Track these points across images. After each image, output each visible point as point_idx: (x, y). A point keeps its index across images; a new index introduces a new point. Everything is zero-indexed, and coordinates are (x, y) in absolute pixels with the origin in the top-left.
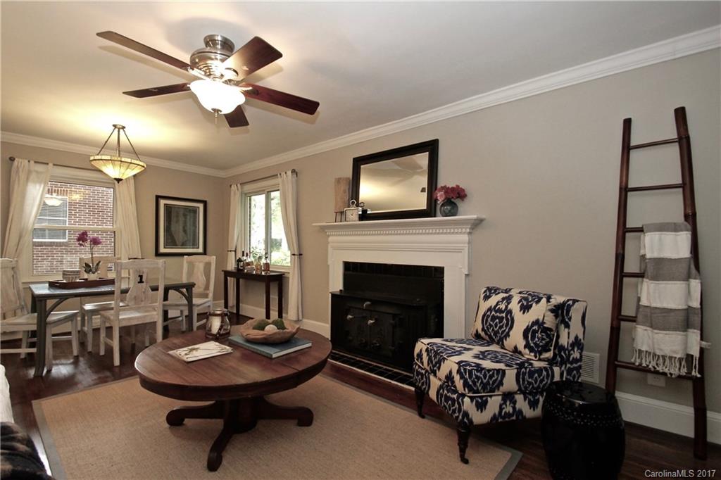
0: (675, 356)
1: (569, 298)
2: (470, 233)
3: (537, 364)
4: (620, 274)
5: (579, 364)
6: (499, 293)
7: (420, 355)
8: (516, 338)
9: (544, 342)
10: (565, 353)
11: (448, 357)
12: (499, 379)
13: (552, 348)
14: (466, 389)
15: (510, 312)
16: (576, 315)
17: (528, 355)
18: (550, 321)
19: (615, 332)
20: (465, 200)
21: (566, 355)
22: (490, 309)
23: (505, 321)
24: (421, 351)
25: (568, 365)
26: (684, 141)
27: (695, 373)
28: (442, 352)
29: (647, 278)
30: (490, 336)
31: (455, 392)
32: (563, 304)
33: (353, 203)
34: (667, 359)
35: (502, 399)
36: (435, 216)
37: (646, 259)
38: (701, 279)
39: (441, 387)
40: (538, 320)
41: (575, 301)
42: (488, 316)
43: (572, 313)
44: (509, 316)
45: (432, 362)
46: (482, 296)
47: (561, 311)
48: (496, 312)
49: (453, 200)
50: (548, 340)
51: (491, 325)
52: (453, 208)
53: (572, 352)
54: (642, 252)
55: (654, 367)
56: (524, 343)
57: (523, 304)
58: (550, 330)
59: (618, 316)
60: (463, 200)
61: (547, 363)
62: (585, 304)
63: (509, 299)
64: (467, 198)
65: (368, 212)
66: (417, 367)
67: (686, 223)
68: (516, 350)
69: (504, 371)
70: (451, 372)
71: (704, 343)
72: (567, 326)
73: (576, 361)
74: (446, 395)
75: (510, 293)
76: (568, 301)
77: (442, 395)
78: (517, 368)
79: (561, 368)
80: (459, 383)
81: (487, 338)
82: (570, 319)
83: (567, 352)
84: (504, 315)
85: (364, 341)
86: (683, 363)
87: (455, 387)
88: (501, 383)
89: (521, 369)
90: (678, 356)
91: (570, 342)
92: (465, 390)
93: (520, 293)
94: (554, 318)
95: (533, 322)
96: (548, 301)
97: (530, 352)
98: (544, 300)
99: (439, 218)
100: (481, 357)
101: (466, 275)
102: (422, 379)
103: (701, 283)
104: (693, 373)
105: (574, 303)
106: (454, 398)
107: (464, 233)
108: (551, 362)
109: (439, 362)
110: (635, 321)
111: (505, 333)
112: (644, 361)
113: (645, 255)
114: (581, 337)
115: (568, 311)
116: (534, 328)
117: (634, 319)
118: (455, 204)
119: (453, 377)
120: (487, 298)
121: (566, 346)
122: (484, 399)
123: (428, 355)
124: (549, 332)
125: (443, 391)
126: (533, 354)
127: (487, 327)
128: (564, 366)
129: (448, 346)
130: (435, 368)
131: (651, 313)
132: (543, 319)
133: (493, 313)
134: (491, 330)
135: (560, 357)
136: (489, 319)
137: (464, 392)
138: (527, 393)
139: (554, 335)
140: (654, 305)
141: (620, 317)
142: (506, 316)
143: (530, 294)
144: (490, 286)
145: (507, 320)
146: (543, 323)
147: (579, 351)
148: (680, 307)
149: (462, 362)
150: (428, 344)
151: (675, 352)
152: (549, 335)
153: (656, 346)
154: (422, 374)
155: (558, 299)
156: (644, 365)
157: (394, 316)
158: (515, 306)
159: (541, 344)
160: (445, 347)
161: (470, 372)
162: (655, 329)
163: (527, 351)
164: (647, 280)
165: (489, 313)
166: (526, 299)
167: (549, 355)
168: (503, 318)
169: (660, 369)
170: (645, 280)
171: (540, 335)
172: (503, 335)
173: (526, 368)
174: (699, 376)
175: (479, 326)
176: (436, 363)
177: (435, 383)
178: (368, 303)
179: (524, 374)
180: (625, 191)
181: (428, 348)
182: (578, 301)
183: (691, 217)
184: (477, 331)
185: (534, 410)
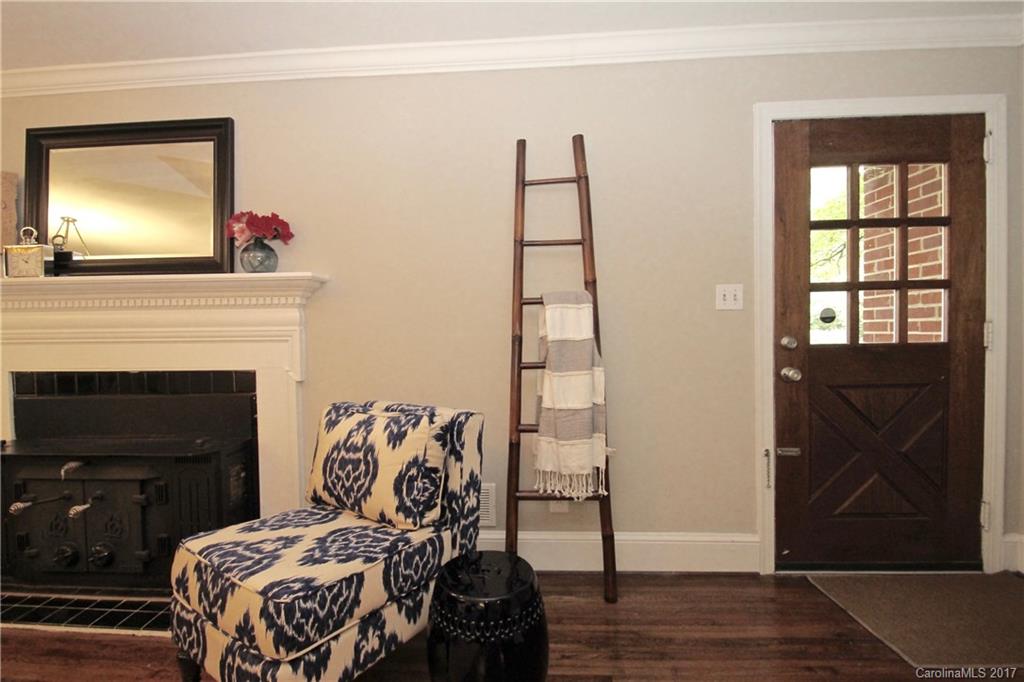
0: (581, 473)
1: (460, 411)
2: (302, 306)
3: (418, 537)
4: (519, 366)
5: (476, 515)
6: (353, 413)
7: (182, 583)
8: (383, 497)
9: (427, 494)
10: (457, 504)
11: (241, 580)
12: (352, 594)
13: (439, 501)
14: (281, 649)
15: (371, 449)
16: (469, 437)
17: (402, 522)
18: (436, 456)
19: (515, 448)
20: (290, 242)
21: (458, 507)
22: (336, 447)
23: (362, 467)
24: (184, 571)
25: (463, 522)
26: (581, 180)
27: (602, 492)
28: (229, 570)
29: (550, 369)
30: (338, 499)
31: (258, 659)
32: (453, 422)
33: (28, 234)
34: (575, 479)
35: (360, 632)
36: (232, 271)
37: (547, 342)
38: (605, 367)
39: (229, 650)
40: (416, 460)
41: (469, 415)
42: (334, 461)
43: (465, 436)
44: (369, 458)
45: (207, 596)
46: (324, 421)
47: (450, 436)
48: (348, 450)
49: (266, 242)
50: (433, 488)
51: (338, 478)
52: (268, 258)
53: (467, 499)
54: (541, 333)
55: (560, 492)
56: (396, 503)
57: (391, 432)
58: (435, 470)
59: (517, 427)
60: (286, 244)
61: (432, 529)
62: (480, 418)
63: (368, 424)
64: (294, 239)
65: (75, 258)
66: (178, 607)
67: (586, 292)
68: (382, 518)
69: (360, 577)
70: (247, 617)
71: (610, 449)
72: (459, 458)
73: (473, 510)
74: (239, 667)
75: (371, 413)
76: (458, 416)
77: (231, 668)
78: (385, 559)
79: (452, 530)
80: (264, 638)
81: (333, 501)
82: (462, 446)
83: (460, 502)
84: (360, 455)
85: (69, 551)
86: (590, 481)
87: (257, 648)
88: (357, 602)
89: (391, 557)
90: (585, 472)
91: (464, 483)
92: (278, 651)
93: (387, 409)
94: (441, 448)
95: (410, 462)
96: (431, 422)
97: (407, 517)
98: (425, 420)
99: (240, 275)
100: (317, 554)
101: (298, 382)
102: (190, 634)
103: (605, 371)
104: (600, 492)
105: (467, 419)
106: (255, 675)
107: (292, 305)
108: (438, 526)
109: (223, 595)
110: (536, 431)
111: (364, 489)
112: (548, 485)
113: (546, 336)
114: (477, 472)
115: (460, 433)
116: (410, 473)
117: (535, 428)
118: (272, 250)
119: (253, 628)
120: (332, 424)
121: (458, 493)
122: (323, 649)
123: (200, 578)
124: (433, 475)
125: (234, 661)
126: (410, 520)
127: (332, 482)
128: (457, 525)
129: (248, 547)
130: (214, 610)
131: (556, 418)
132: (425, 455)
133: (343, 453)
134: (339, 488)
135: (450, 512)
136: (336, 466)
137: (276, 657)
138: (404, 598)
139: (440, 478)
140: (558, 407)
141: (520, 428)
142: (365, 456)
143: (402, 411)
144: (338, 401)
145: (367, 463)
146: (425, 461)
147: (476, 494)
148: (586, 406)
149: (272, 586)
150: (200, 553)
151: (582, 468)
152: (434, 479)
153: (562, 464)
154: (188, 624)
155: (444, 416)
156: (549, 491)
157: (143, 483)
158: (379, 436)
159: (423, 499)
160: (240, 550)
161: (290, 609)
162: (561, 439)
163: (401, 516)
164: (550, 372)
165: (335, 453)
166: (397, 421)
167: (434, 514)
168: (359, 461)
169: (566, 494)
170: (546, 371)
171: (420, 485)
172: (359, 495)
173: (399, 553)
174: (606, 493)
175: (318, 481)
176: (217, 597)
177: (217, 641)
178: (73, 465)
179: (397, 564)
180: (520, 244)
181: (199, 563)
182: (472, 414)
183: (591, 284)
184: (315, 492)
185: (415, 622)
